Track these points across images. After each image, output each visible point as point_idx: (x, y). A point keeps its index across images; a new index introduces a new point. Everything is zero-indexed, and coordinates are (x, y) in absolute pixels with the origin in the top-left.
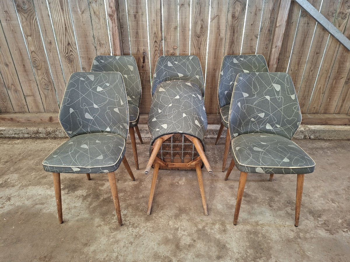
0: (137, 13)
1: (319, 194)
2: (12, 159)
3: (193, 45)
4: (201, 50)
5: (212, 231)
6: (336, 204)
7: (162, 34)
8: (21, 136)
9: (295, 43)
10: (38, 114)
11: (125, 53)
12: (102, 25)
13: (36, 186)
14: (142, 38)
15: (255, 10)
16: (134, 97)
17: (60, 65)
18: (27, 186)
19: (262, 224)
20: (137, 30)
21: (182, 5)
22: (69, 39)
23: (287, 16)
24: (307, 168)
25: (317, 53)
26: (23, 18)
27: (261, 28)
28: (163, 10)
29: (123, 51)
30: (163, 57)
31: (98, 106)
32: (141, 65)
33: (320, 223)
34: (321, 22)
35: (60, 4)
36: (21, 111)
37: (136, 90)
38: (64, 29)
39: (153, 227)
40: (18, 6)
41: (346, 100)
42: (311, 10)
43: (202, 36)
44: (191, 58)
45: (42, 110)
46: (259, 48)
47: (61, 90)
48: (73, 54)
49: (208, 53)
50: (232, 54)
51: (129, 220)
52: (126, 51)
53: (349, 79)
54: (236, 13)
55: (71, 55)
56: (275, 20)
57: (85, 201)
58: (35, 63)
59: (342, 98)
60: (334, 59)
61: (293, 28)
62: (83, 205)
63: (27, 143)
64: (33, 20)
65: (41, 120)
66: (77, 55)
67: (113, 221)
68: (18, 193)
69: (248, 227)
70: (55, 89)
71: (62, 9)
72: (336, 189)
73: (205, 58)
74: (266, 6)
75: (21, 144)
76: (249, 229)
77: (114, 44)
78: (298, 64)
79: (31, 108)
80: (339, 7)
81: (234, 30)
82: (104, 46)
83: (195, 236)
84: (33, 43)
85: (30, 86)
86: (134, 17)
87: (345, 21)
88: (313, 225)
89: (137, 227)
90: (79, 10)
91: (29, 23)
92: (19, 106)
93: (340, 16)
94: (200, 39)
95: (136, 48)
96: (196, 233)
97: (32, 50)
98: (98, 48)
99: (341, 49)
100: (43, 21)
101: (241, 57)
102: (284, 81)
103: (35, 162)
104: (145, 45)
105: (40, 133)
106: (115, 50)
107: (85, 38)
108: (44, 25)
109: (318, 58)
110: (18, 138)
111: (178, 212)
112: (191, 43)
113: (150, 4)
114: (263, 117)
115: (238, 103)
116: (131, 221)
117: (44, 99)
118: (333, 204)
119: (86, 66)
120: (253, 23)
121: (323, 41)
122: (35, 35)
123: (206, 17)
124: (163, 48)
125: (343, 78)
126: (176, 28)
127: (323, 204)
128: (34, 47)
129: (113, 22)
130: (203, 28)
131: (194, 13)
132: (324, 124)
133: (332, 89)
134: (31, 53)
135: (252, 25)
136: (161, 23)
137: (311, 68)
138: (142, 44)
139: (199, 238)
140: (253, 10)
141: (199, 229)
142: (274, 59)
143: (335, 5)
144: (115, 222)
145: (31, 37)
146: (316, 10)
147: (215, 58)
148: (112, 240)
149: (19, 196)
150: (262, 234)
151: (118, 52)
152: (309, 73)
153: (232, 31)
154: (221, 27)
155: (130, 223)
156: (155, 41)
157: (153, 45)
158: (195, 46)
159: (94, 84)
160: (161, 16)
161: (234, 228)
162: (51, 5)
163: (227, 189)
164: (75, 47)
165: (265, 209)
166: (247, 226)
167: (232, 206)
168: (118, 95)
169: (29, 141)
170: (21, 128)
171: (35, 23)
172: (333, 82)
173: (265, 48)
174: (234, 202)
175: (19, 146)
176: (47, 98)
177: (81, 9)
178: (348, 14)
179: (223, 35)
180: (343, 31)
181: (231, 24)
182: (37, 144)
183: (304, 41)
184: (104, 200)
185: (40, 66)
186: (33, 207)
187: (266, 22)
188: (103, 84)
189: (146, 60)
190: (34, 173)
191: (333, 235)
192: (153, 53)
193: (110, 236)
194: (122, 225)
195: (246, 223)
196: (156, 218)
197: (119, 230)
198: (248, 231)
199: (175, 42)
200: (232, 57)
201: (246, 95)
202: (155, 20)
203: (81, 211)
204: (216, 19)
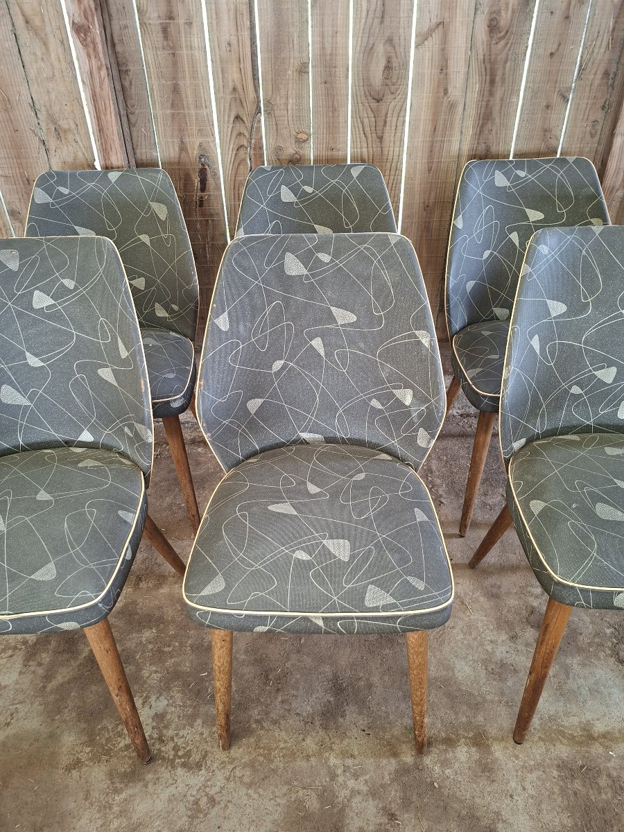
0: (171, 18)
3: (360, 125)
4: (385, 144)
5: (447, 771)
7: (257, 91)
11: (142, 160)
12: (56, 63)
14: (192, 107)
15: (564, 6)
16: (175, 307)
19: (605, 736)
20: (175, 78)
27: (581, 66)
28: (260, 5)
29: (135, 154)
30: (264, 171)
31: (42, 360)
32: (196, 198)
37: (181, 287)
39: (252, 765)
43: (389, 97)
44: (355, 172)
46: (570, 136)
49: (409, 155)
50: (485, 156)
51: (172, 739)
52: (143, 153)
54: (503, 13)
57: (31, 663)
62: (26, 682)
67: (122, 745)
69: (563, 751)
73: (398, 170)
76: (564, 755)
77: (100, 130)
81: (494, 76)
82: (70, 137)
83: (394, 795)
86: (161, 35)
89: (199, 766)
94: (383, 106)
95: (177, 141)
98: (52, 143)
101: (519, 166)
104: (204, 130)
106: (105, 151)
107: (6, 110)
111: (332, 699)
112: (353, 121)
114: (609, 380)
115: (531, 338)
116: (180, 742)
119: (17, 206)
120: (558, 49)
123: (401, 30)
124: (261, 137)
126: (302, 70)
129: (91, 52)
130: (393, 71)
131: (364, 14)
135: (555, 55)
136: (254, 54)
138: (195, 129)
139: (406, 804)
140: (560, 6)
141: (405, 763)
147: (430, 170)
148: (116, 824)
150: (609, 776)
151: (118, 158)
153: (488, 77)
154: (451, 63)
155: (176, 749)
156: (238, 117)
157: (230, 129)
158: (368, 129)
159: (21, 284)
160: (252, 27)
161: (517, 757)
163: (482, 599)
165: (604, 671)
166: (558, 745)
168: (106, 323)
173: (588, 136)
179: (456, 91)
181: (484, 55)
188: (54, 282)
189: (210, 181)
192: (230, 155)
193: (110, 808)
194: (151, 760)
195: (555, 734)
196: (262, 728)
197: (139, 780)
198: (563, 766)
199: (300, 116)
200: (490, 167)
201: (557, 308)
202: (234, 42)
203: (17, 706)
204: (436, 38)
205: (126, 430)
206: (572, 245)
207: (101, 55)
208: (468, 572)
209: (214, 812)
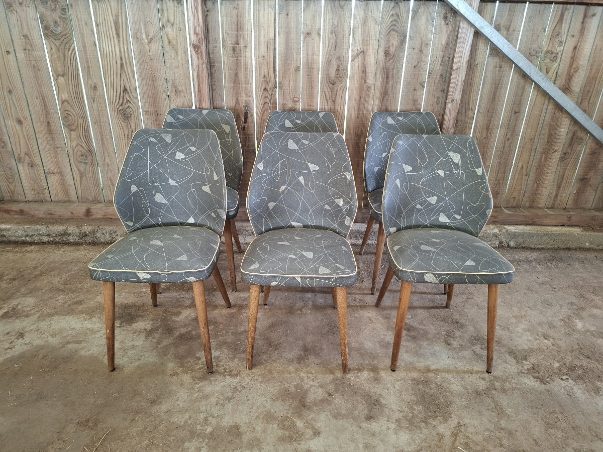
0: (237, 44)
1: (523, 327)
2: (23, 276)
3: (325, 96)
4: (336, 104)
6: (549, 340)
7: (275, 77)
8: (37, 239)
9: (481, 96)
10: (67, 204)
11: (216, 106)
12: (180, 61)
13: (66, 315)
14: (243, 83)
15: (419, 45)
16: (230, 174)
17: (109, 124)
18: (50, 315)
19: (436, 370)
20: (236, 70)
21: (308, 34)
22: (127, 84)
23: (469, 53)
24: (502, 274)
25: (515, 113)
26: (53, 46)
27: (429, 72)
28: (279, 40)
29: (213, 103)
30: (277, 113)
31: (177, 183)
32: (242, 125)
33: (526, 368)
34: (520, 65)
35: (115, 26)
36: (37, 199)
37: (234, 164)
38: (119, 65)
39: (263, 375)
40: (46, 28)
41: (562, 187)
42: (504, 46)
43: (338, 83)
44: (321, 115)
45: (74, 198)
46: (426, 104)
47: (108, 165)
48: (132, 106)
49: (348, 110)
50: (385, 111)
51: (223, 366)
52: (217, 103)
53: (565, 153)
54: (391, 48)
55: (129, 107)
56: (451, 60)
57: (149, 337)
58: (67, 120)
59: (556, 184)
60: (541, 122)
61: (478, 73)
62: (147, 344)
63: (46, 250)
64: (69, 50)
65: (72, 213)
66: (138, 108)
67: (198, 367)
68: (36, 326)
69: (415, 375)
70: (99, 162)
71: (118, 34)
72: (551, 319)
73: (343, 117)
74: (437, 39)
75: (36, 252)
76: (415, 376)
77: (199, 91)
78: (488, 129)
79: (55, 193)
80: (546, 44)
81: (388, 75)
82: (182, 94)
83: (331, 387)
84: (67, 87)
85: (56, 157)
86: (232, 51)
87: (556, 64)
88: (516, 371)
89: (236, 375)
90: (144, 36)
91: (62, 55)
92: (34, 190)
93: (549, 56)
94: (335, 87)
95: (234, 98)
96: (332, 384)
97: (64, 98)
98: (173, 97)
99: (551, 106)
100: (86, 53)
101: (399, 115)
102: (465, 148)
103: (63, 279)
104: (249, 94)
105: (70, 234)
106: (200, 101)
107: (153, 81)
108: (87, 58)
109: (517, 120)
110: (31, 244)
111: (302, 353)
112: (321, 93)
113: (257, 32)
114: (434, 203)
115: (396, 180)
116: (227, 367)
117: (77, 178)
118: (546, 341)
120: (417, 65)
121: (524, 94)
122: (70, 75)
123: (344, 54)
124: (276, 99)
125: (556, 151)
126: (297, 69)
127: (530, 341)
128: (68, 94)
129: (200, 57)
130: (340, 71)
131: (327, 46)
132: (530, 225)
133: (541, 169)
134: (63, 102)
135: (417, 67)
136: (275, 61)
137: (507, 135)
138: (244, 94)
139: (337, 390)
140: (417, 46)
141: (337, 376)
142: (449, 120)
143: (539, 40)
144: (200, 368)
145: (64, 77)
146: (511, 46)
147: (358, 118)
148: (196, 394)
149: (37, 331)
150: (436, 384)
151: (206, 104)
152: (505, 143)
153: (385, 75)
154: (368, 69)
155: (225, 369)
156: (265, 89)
157: (261, 95)
158: (328, 97)
159: (171, 148)
160: (275, 50)
161: (392, 376)
162: (101, 27)
163: (381, 319)
164: (135, 96)
165: (439, 347)
166: (413, 373)
167: (388, 343)
168: (209, 166)
169: (50, 248)
170: (38, 227)
171: (72, 57)
172: (541, 158)
173: (435, 103)
174: (390, 338)
175: (33, 255)
176: (84, 178)
177: (147, 36)
178: (560, 54)
179: (370, 81)
180: (553, 79)
181: (383, 66)
182: (63, 252)
183: (495, 94)
184: (181, 337)
185: (76, 124)
186: (63, 346)
187: (437, 63)
188: (186, 148)
189: (249, 119)
190: (61, 297)
191: (545, 384)
192: (260, 107)
193: (193, 389)
194: (212, 372)
195: (411, 368)
196: (268, 362)
197: (208, 380)
198: (413, 380)
199: (295, 90)
200: (385, 115)
201: (408, 168)
202: (266, 56)
203: (144, 353)
204: (361, 57)
205: (213, 215)
206: (413, 142)
207: (204, 58)
208: (375, 308)
209: (244, 391)
